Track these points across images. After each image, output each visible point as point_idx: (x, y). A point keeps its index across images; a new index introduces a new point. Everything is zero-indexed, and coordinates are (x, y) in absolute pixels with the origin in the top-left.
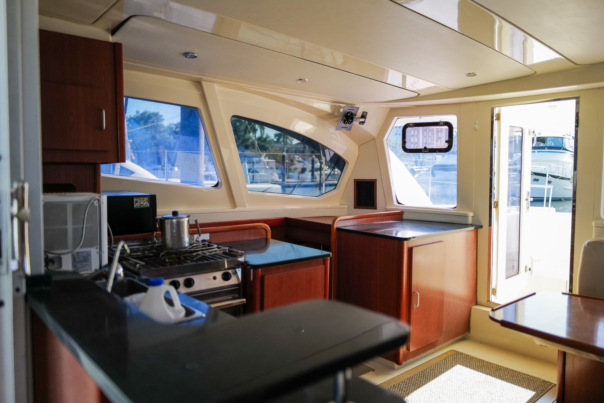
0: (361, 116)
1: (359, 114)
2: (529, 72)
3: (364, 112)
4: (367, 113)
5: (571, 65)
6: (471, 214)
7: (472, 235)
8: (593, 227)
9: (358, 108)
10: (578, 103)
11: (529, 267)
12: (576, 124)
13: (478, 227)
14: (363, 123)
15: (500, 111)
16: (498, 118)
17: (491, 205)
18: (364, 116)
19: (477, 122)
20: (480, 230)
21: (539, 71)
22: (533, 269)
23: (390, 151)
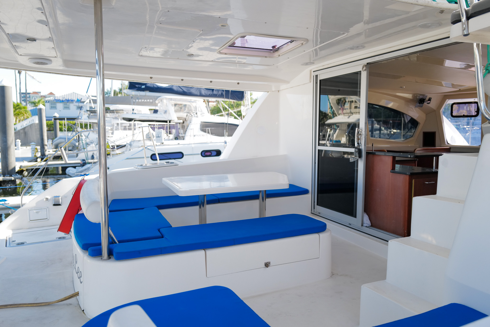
3: (430, 98)
9: (427, 96)
14: (429, 103)
18: (430, 100)
23: (444, 117)
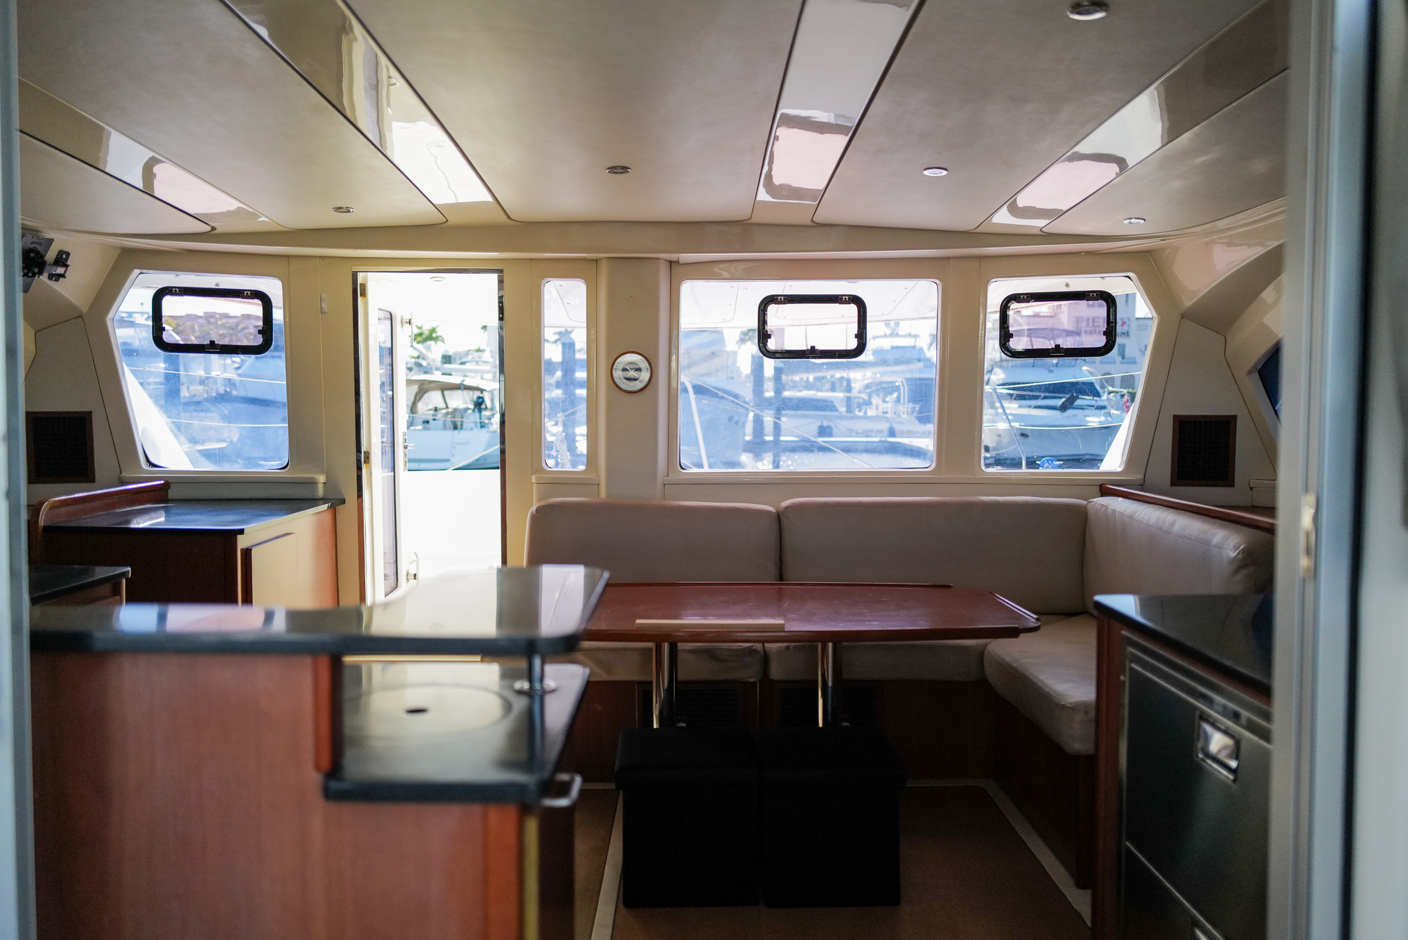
0: (55, 260)
1: (51, 256)
2: (437, 218)
3: (62, 252)
4: (68, 254)
5: (503, 218)
6: (322, 479)
7: (327, 517)
8: (535, 485)
9: (51, 241)
10: (501, 282)
11: (412, 572)
12: (501, 316)
13: (336, 503)
14: (58, 277)
15: (366, 278)
16: (364, 294)
17: (361, 459)
18: (62, 260)
19: (324, 296)
20: (340, 508)
21: (454, 219)
22: (419, 576)
